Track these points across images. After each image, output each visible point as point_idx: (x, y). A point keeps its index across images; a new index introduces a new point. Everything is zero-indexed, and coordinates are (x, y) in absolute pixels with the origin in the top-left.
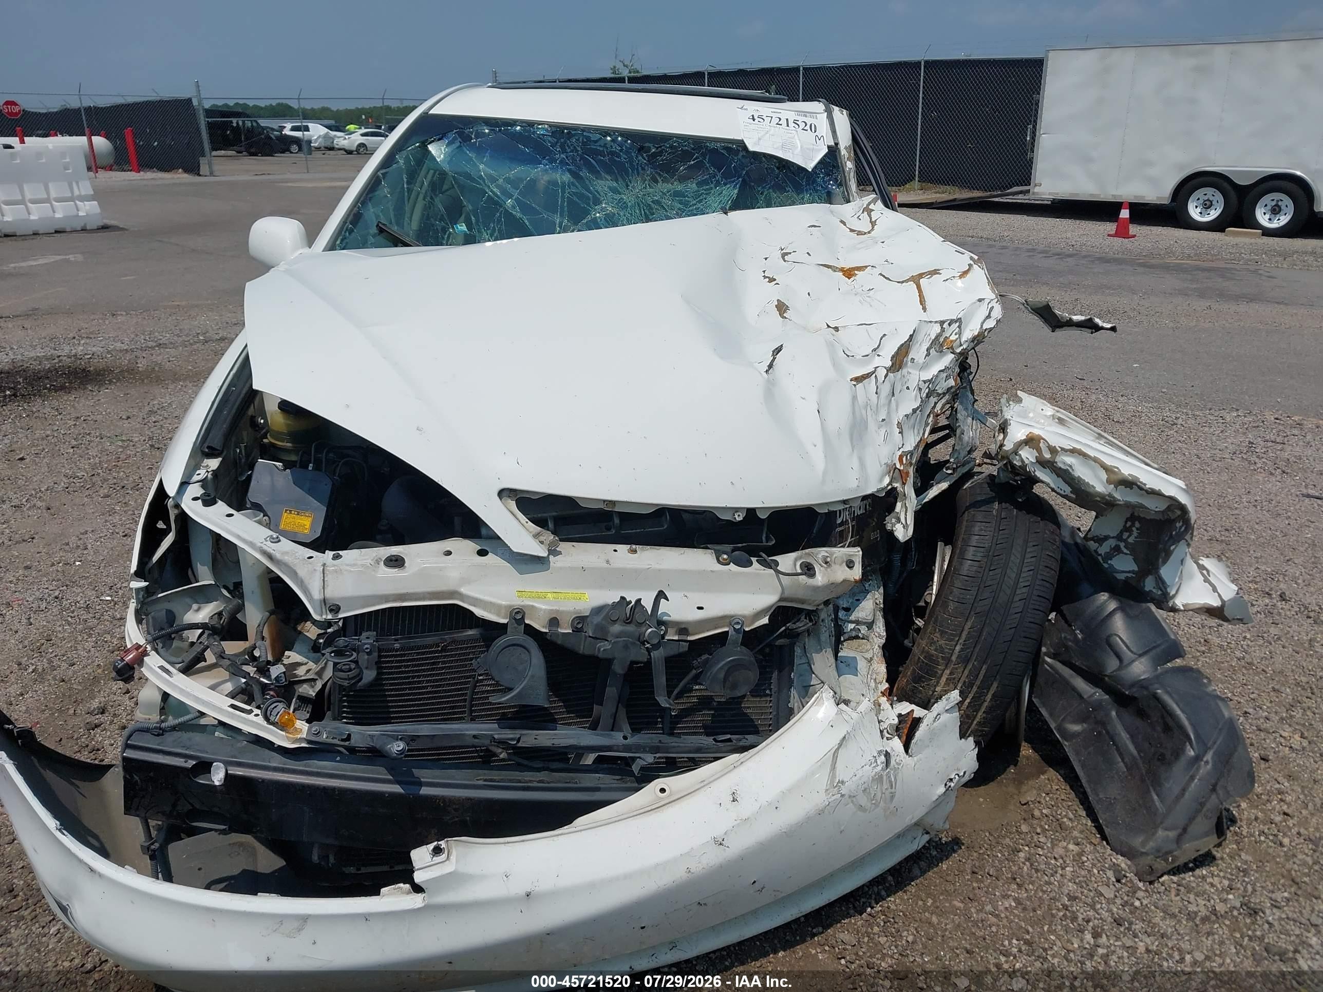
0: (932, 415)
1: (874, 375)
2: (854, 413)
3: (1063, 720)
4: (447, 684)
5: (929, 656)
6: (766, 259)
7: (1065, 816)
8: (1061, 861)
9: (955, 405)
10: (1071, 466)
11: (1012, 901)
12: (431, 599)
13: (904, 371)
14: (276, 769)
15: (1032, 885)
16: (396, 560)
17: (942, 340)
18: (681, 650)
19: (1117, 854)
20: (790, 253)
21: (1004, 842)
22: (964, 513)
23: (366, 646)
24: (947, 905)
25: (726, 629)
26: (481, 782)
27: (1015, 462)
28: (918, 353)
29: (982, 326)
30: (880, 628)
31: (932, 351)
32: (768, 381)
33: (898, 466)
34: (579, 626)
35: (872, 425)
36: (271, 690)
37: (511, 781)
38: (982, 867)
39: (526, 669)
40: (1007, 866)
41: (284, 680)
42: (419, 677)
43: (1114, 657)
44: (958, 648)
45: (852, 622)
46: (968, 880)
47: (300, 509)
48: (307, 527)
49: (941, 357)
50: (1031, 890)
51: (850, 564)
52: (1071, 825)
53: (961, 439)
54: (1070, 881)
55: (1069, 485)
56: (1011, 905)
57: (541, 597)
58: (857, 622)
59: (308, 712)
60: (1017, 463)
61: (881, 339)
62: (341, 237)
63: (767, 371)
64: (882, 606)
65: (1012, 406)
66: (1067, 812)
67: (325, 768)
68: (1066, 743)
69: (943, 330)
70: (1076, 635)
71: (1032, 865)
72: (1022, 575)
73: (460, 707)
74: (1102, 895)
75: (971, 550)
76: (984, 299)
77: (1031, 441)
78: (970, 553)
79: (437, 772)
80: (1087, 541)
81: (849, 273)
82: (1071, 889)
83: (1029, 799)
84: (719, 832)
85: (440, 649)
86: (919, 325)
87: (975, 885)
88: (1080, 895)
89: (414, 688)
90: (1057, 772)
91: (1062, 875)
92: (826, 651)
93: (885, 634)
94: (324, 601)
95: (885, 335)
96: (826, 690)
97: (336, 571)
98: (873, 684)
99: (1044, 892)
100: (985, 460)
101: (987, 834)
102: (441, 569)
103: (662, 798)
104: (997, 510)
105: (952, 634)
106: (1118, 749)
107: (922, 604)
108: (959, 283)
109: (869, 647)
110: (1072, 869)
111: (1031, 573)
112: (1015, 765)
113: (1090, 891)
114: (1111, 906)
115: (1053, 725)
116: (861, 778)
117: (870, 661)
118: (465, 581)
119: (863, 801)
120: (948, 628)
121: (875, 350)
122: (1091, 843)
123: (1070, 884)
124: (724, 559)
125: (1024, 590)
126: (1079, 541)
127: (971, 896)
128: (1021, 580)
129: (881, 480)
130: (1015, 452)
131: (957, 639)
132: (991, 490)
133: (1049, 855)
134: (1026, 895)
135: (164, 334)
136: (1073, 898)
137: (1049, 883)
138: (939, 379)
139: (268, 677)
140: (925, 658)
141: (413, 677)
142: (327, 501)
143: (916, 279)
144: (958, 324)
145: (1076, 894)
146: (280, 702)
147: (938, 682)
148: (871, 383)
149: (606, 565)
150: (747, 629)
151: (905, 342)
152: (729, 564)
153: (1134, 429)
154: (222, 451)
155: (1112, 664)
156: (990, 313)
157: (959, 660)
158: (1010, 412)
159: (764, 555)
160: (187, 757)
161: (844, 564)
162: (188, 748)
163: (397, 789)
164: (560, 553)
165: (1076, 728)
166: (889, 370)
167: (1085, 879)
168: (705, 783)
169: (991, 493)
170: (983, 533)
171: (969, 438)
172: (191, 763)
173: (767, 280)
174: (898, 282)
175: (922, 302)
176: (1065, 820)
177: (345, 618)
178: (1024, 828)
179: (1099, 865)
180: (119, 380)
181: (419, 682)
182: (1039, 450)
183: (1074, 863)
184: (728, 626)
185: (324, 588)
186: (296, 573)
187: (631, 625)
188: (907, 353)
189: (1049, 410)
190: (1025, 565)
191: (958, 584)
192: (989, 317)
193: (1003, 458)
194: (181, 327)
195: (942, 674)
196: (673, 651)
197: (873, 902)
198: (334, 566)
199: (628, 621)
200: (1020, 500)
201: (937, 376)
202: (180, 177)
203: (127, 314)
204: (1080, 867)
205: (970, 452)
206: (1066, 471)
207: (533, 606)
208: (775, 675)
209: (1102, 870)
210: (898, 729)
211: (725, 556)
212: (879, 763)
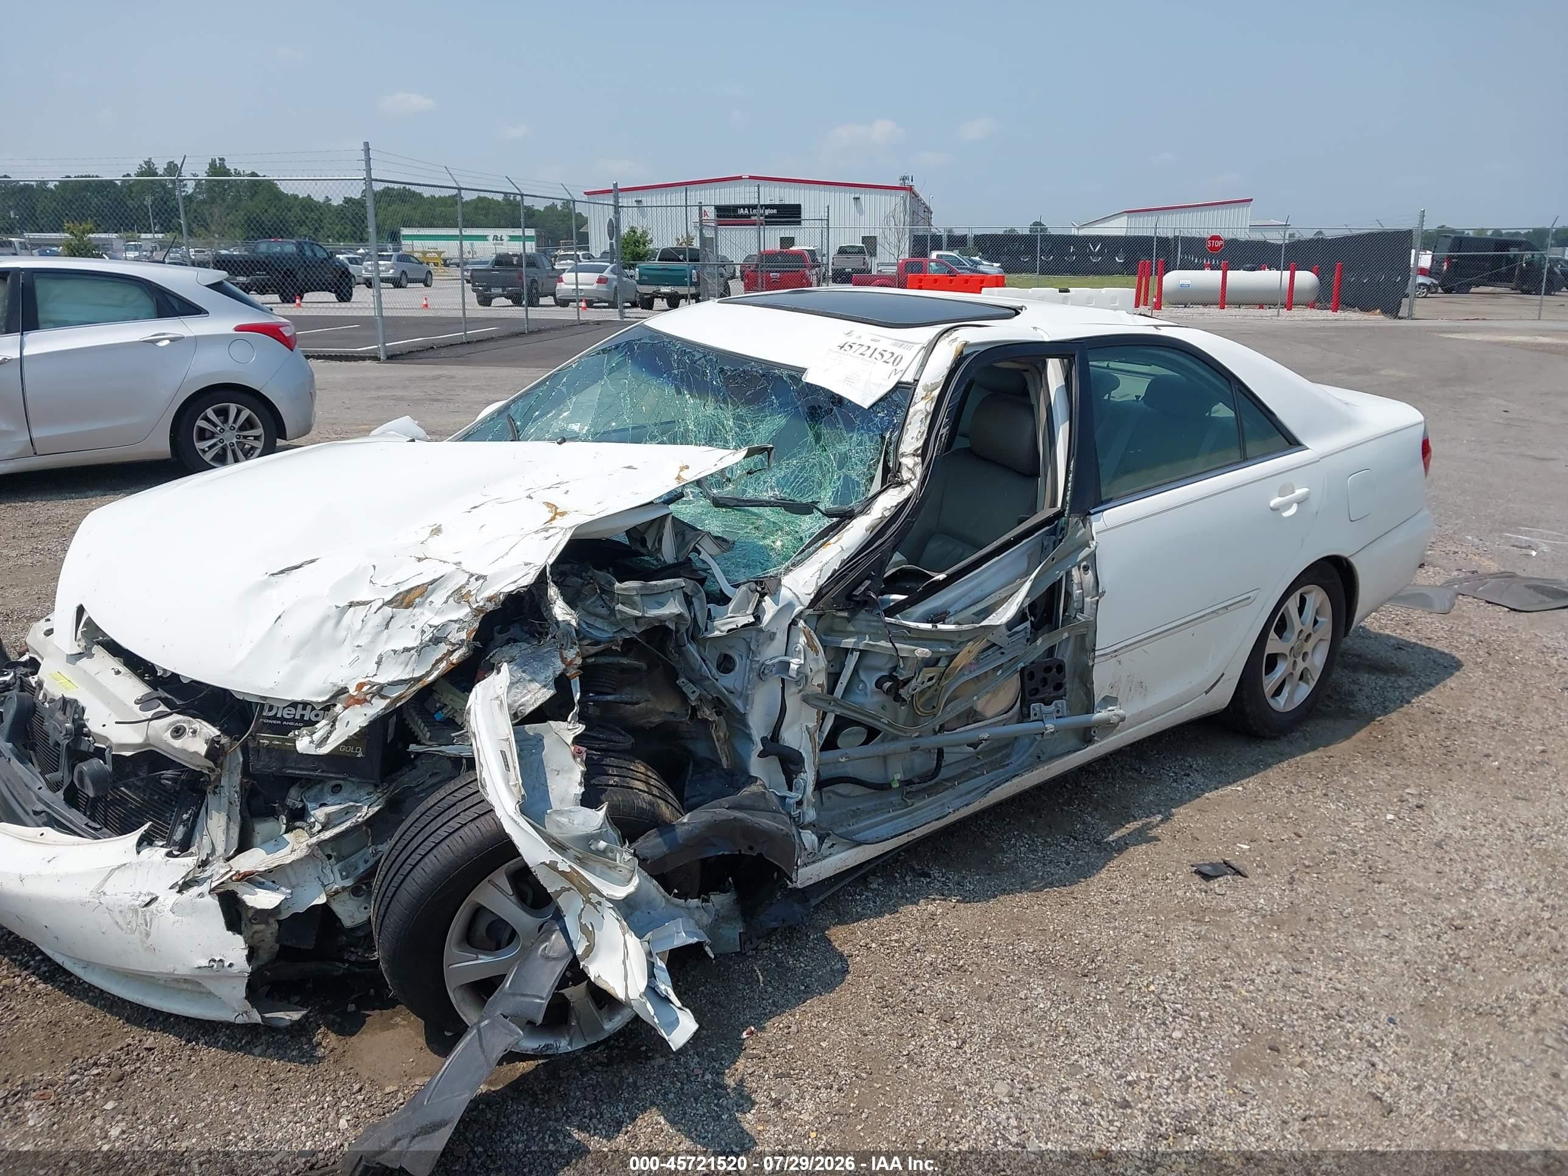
1: (370, 605)
13: (409, 608)
17: (463, 591)
25: (105, 747)
28: (438, 598)
31: (452, 600)
32: (266, 582)
33: (351, 691)
35: (346, 647)
49: (458, 607)
57: (58, 680)
61: (414, 576)
63: (274, 574)
69: (468, 582)
76: (530, 564)
86: (453, 572)
95: (421, 574)
116: (118, 900)
121: (397, 584)
129: (317, 695)
138: (449, 628)
144: (483, 580)
148: (362, 611)
149: (94, 675)
151: (427, 583)
164: (93, 657)
166: (388, 604)
187: (64, 716)
188: (424, 593)
201: (447, 625)
202: (1376, 319)
212: (140, 899)
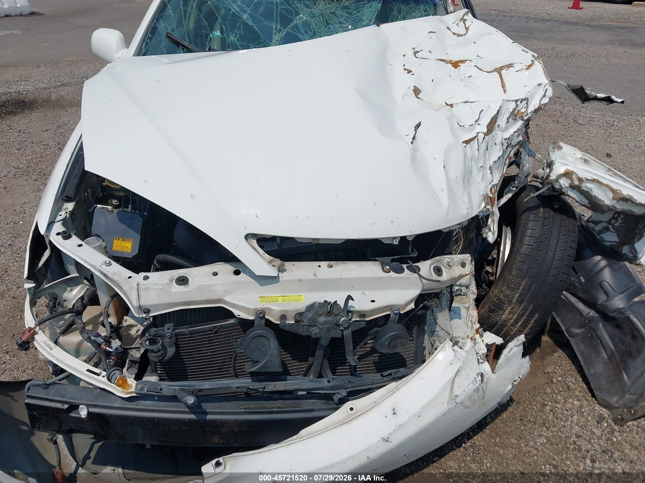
0: (508, 159)
1: (476, 138)
2: (465, 166)
3: (570, 326)
4: (219, 350)
5: (499, 299)
6: (404, 56)
7: (571, 382)
8: (570, 412)
9: (520, 150)
10: (590, 189)
11: (544, 439)
12: (206, 304)
13: (494, 133)
14: (117, 408)
15: (555, 427)
16: (183, 281)
17: (516, 112)
18: (361, 326)
19: (601, 406)
20: (419, 52)
21: (537, 400)
22: (522, 214)
23: (168, 334)
24: (508, 441)
25: (389, 313)
26: (243, 410)
27: (556, 186)
28: (502, 121)
29: (540, 102)
30: (473, 288)
31: (510, 120)
32: (413, 149)
33: (490, 195)
34: (299, 319)
35: (475, 170)
36: (113, 356)
37: (261, 408)
38: (526, 416)
39: (267, 350)
40: (540, 415)
41: (120, 349)
42: (202, 347)
43: (604, 294)
44: (517, 295)
45: (457, 286)
46: (518, 425)
47: (123, 237)
48: (130, 248)
49: (515, 123)
50: (555, 431)
51: (463, 265)
52: (574, 387)
53: (522, 170)
54: (576, 425)
55: (588, 199)
56: (543, 441)
57: (275, 301)
58: (460, 286)
59: (136, 369)
60: (557, 186)
61: (480, 113)
62: (145, 43)
63: (412, 143)
64: (474, 273)
65: (556, 152)
66: (571, 379)
67: (148, 406)
68: (571, 339)
69: (517, 106)
70: (580, 280)
71: (554, 414)
72: (557, 253)
73: (228, 362)
74: (594, 433)
75: (527, 238)
76: (541, 84)
77: (568, 174)
78: (527, 240)
79: (216, 404)
80: (588, 222)
81: (456, 65)
82: (577, 430)
83: (549, 370)
84: (385, 435)
85: (213, 332)
86: (503, 103)
87: (523, 428)
88: (582, 434)
89: (199, 354)
90: (564, 352)
91: (571, 421)
92: (445, 311)
93: (476, 291)
94: (140, 307)
95: (482, 110)
96: (448, 341)
97: (145, 289)
98: (470, 324)
99: (562, 432)
100: (534, 179)
101: (527, 394)
102: (211, 285)
103: (352, 415)
104: (542, 213)
105: (514, 288)
106: (603, 346)
107: (490, 258)
108: (527, 72)
109: (467, 300)
110: (577, 417)
111: (562, 251)
112: (539, 347)
113: (587, 431)
114: (600, 441)
115: (563, 328)
116: (467, 392)
117: (468, 309)
118: (227, 293)
119: (468, 403)
120: (512, 284)
121: (476, 121)
122: (586, 399)
123: (576, 427)
124: (387, 269)
125: (558, 262)
126: (584, 223)
127: (521, 436)
128: (556, 256)
129: (480, 206)
130: (557, 180)
131: (517, 290)
132: (538, 200)
133: (563, 408)
134: (551, 434)
135: (65, 77)
136: (578, 436)
137: (564, 426)
138: (513, 137)
139: (111, 348)
140: (497, 300)
141: (198, 348)
142: (140, 232)
143: (499, 70)
144: (526, 101)
145: (580, 434)
146: (118, 370)
147: (503, 313)
148: (475, 144)
149: (314, 277)
150: (402, 312)
151: (495, 115)
152: (389, 272)
153: (591, 129)
154: (75, 198)
155: (602, 298)
156: (545, 93)
157: (517, 302)
158: (555, 156)
159: (410, 262)
160: (63, 402)
161: (460, 265)
162: (63, 397)
163: (193, 417)
164: (285, 270)
165: (577, 331)
166: (486, 134)
167: (584, 423)
168: (377, 403)
169: (538, 201)
170: (534, 228)
171: (527, 168)
172: (66, 406)
173: (406, 71)
174: (487, 72)
175: (503, 86)
176: (570, 384)
177: (154, 316)
178: (548, 390)
179: (592, 414)
180: (41, 107)
181: (202, 350)
182: (572, 180)
183: (578, 413)
184: (390, 311)
185: (139, 299)
186: (122, 288)
187: (331, 316)
188: (496, 122)
189: (579, 154)
190: (558, 247)
191: (519, 259)
192: (544, 96)
193: (548, 183)
194: (74, 73)
195: (506, 309)
196: (357, 327)
197: (466, 440)
198: (144, 285)
199: (329, 313)
200: (556, 207)
201: (513, 135)
203: (45, 66)
204: (581, 416)
205: (526, 177)
206: (587, 192)
207: (270, 308)
208: (415, 329)
209: (594, 418)
210: (487, 356)
211: (388, 267)
212: (477, 381)
